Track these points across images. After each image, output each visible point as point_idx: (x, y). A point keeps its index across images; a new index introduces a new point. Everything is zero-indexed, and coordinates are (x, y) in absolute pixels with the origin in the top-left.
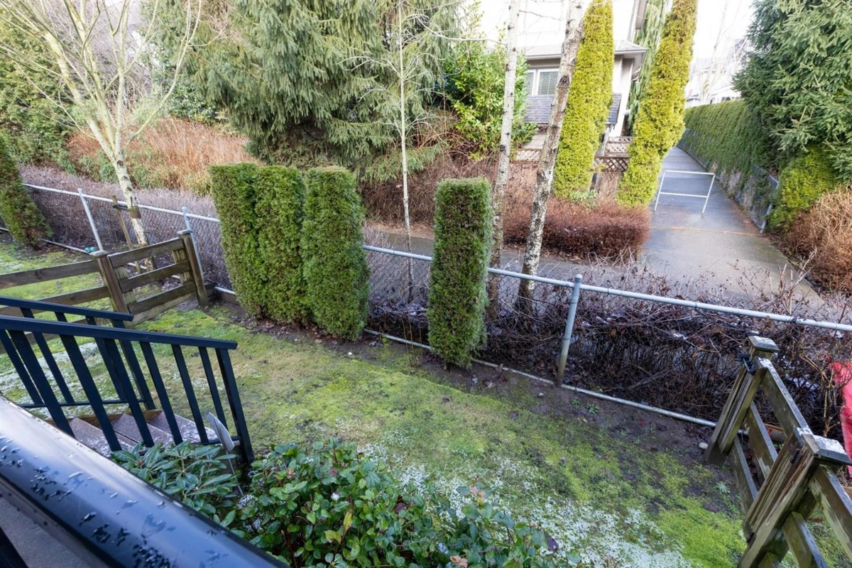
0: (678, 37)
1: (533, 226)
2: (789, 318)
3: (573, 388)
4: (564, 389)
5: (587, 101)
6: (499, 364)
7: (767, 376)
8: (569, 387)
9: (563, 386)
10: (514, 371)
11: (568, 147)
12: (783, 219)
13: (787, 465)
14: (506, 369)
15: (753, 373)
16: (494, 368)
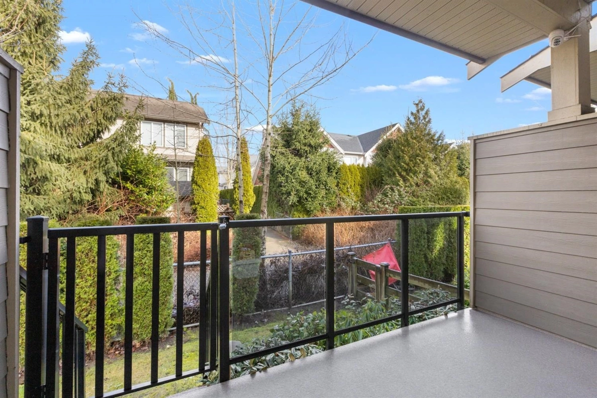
0: (245, 160)
1: (263, 234)
2: (349, 247)
3: (297, 306)
4: (293, 308)
5: (209, 184)
6: (261, 311)
7: (358, 261)
8: (295, 306)
9: (293, 307)
10: (269, 311)
11: (203, 207)
12: (298, 232)
13: (379, 275)
14: (266, 311)
15: (354, 263)
16: (260, 314)
